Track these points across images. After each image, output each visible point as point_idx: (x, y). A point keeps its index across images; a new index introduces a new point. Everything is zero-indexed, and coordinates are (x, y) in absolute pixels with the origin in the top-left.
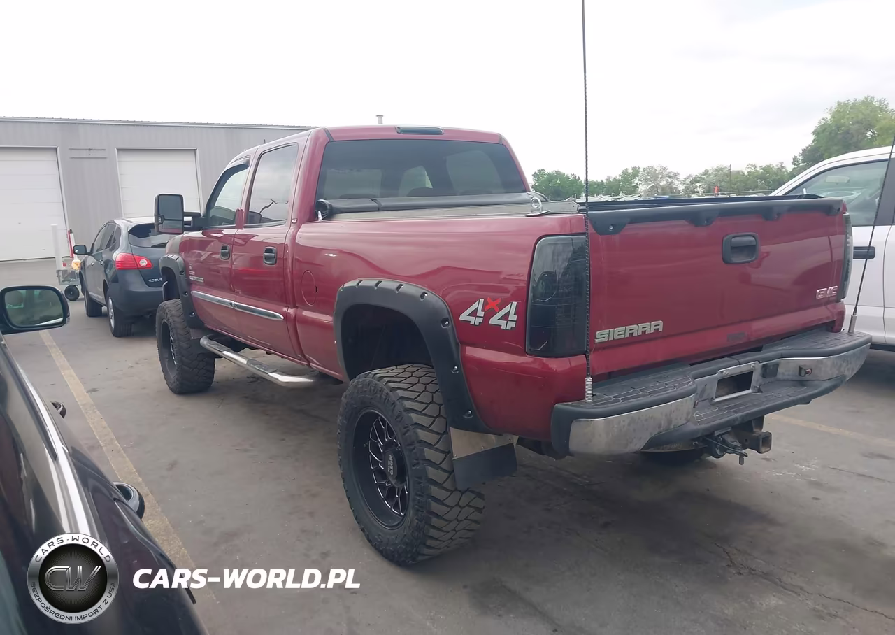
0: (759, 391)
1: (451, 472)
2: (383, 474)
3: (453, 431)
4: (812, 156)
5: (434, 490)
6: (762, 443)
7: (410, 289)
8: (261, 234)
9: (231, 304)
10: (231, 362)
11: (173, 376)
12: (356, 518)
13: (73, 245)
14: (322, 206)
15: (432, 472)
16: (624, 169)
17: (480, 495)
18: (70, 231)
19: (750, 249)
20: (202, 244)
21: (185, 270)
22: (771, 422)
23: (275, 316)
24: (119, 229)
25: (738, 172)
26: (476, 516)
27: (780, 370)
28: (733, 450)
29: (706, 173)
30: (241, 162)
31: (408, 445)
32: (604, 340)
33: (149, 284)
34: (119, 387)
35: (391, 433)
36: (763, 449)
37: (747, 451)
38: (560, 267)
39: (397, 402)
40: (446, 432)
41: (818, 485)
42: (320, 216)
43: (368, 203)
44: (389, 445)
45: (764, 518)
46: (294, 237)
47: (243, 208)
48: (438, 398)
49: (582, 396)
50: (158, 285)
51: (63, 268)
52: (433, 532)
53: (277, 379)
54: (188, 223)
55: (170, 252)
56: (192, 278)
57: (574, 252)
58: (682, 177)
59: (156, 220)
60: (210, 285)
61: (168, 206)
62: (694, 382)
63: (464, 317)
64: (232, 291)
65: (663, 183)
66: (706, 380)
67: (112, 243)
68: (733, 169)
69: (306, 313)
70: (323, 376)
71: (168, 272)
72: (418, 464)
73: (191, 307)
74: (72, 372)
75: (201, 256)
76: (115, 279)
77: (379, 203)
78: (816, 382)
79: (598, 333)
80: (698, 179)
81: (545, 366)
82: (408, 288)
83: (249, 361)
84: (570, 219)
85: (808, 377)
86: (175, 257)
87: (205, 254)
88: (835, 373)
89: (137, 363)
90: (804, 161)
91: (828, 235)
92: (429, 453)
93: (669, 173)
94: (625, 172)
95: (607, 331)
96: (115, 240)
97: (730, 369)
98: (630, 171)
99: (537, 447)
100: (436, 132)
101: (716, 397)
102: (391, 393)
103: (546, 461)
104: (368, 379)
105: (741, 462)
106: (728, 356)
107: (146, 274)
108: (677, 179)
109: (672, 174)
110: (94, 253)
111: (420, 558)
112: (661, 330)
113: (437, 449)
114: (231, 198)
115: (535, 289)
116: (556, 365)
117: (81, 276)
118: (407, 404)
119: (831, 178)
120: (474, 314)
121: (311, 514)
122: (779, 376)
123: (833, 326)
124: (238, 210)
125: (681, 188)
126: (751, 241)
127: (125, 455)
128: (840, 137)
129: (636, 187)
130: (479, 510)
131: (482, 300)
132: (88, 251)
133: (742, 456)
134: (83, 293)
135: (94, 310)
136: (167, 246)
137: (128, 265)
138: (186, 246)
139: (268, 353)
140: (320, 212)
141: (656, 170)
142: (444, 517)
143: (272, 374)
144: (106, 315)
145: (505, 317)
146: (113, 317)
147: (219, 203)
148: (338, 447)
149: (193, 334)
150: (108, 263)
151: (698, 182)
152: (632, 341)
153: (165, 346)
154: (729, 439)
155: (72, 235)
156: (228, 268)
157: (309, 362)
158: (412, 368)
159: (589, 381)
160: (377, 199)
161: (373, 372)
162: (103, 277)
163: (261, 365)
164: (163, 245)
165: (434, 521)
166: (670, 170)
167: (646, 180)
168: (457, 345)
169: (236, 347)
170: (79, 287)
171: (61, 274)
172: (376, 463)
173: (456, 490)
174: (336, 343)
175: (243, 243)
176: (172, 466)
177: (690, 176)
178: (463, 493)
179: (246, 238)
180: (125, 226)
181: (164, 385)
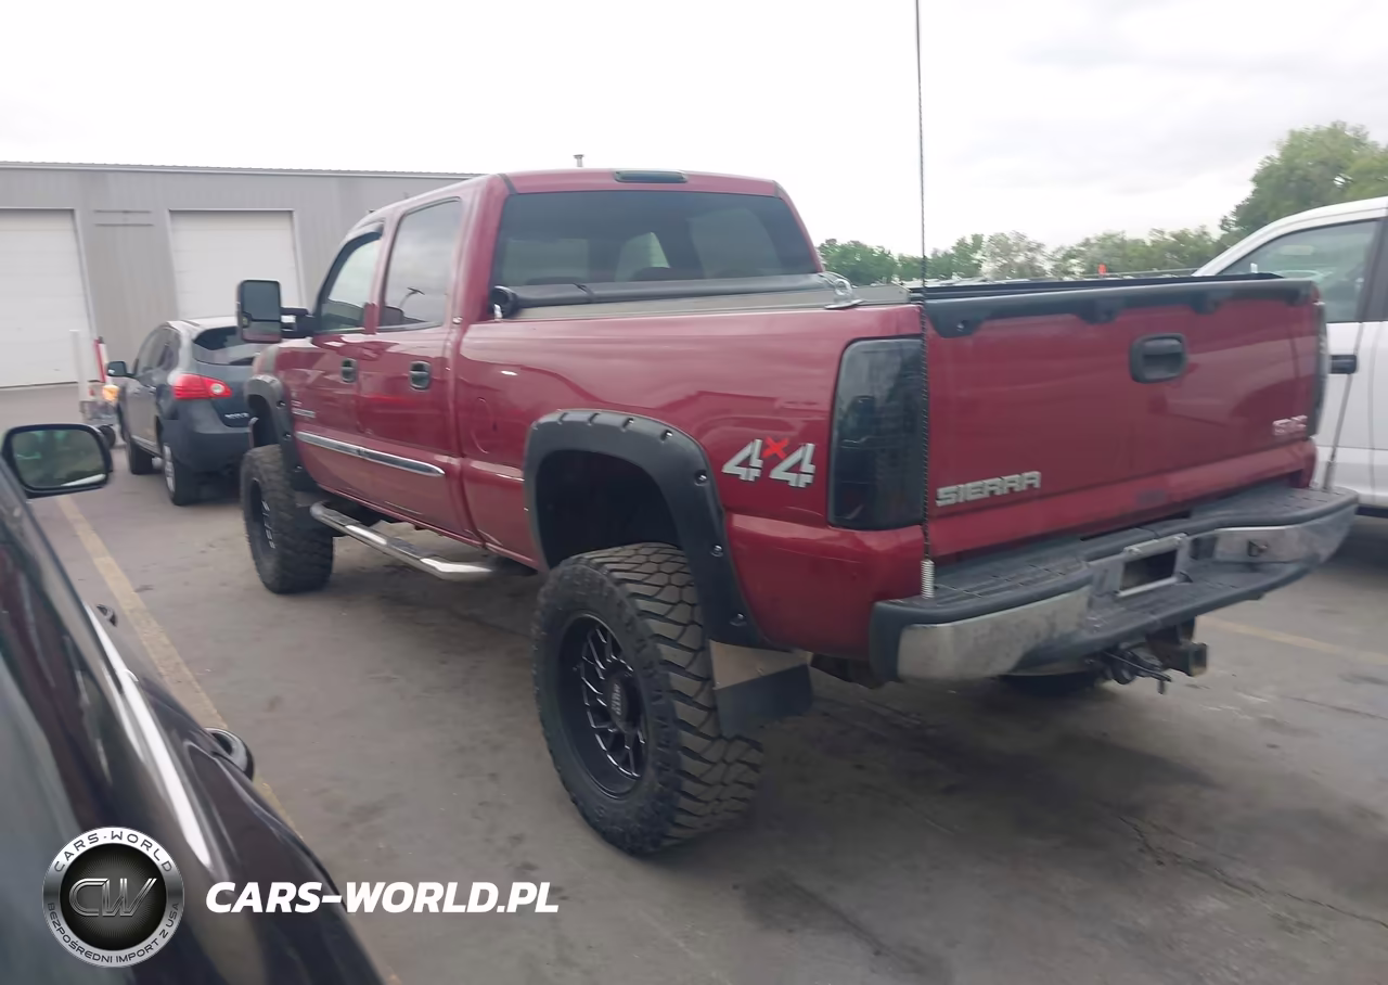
0: (1188, 580)
1: (712, 710)
2: (604, 715)
3: (715, 646)
4: (1251, 217)
5: (687, 739)
6: (1193, 660)
7: (643, 425)
8: (402, 341)
9: (359, 451)
10: (359, 543)
11: (270, 564)
12: (564, 783)
13: (106, 361)
14: (501, 298)
15: (683, 710)
16: (960, 237)
17: (757, 746)
18: (100, 341)
19: (1173, 359)
20: (308, 359)
21: (285, 398)
22: (1207, 628)
23: (430, 470)
24: (177, 336)
25: (1136, 242)
26: (752, 777)
27: (1220, 548)
28: (1149, 671)
29: (1087, 243)
30: (370, 229)
31: (645, 668)
32: (949, 502)
33: (229, 423)
34: (186, 584)
35: (617, 650)
36: (1194, 670)
37: (1171, 673)
38: (881, 389)
39: (627, 602)
40: (704, 648)
41: (1274, 724)
42: (498, 313)
43: (573, 292)
44: (614, 669)
45: (1193, 777)
46: (458, 345)
47: (376, 302)
48: (690, 595)
49: (915, 589)
50: (242, 422)
51: (91, 398)
52: (684, 803)
53: (434, 568)
54: (288, 326)
55: (262, 371)
56: (296, 412)
57: (904, 366)
58: (1049, 250)
59: (240, 321)
60: (323, 422)
61: (257, 299)
62: (1089, 566)
63: (730, 468)
64: (359, 431)
65: (1020, 259)
66: (1104, 563)
67: (167, 359)
68: (1130, 236)
69: (477, 465)
70: (504, 563)
71: (258, 403)
72: (659, 697)
73: (295, 456)
74: (109, 560)
75: (307, 376)
76: (174, 415)
77: (588, 291)
78: (1276, 566)
79: (941, 491)
80: (1074, 253)
81: (859, 543)
82: (641, 424)
83: (390, 540)
84: (896, 313)
85: (1263, 558)
86: (267, 378)
87: (313, 374)
88: (1302, 551)
89: (211, 546)
90: (1237, 224)
91: (1290, 336)
92: (678, 681)
93: (1029, 243)
94: (962, 243)
95: (954, 488)
96: (171, 355)
97: (1142, 546)
98: (969, 241)
99: (841, 669)
100: (676, 179)
101: (1124, 588)
102: (617, 589)
103: (857, 691)
104: (581, 567)
105: (1162, 690)
106: (1138, 526)
107: (222, 406)
108: (1042, 253)
109: (1033, 246)
110: (140, 374)
111: (667, 843)
112: (1037, 485)
113: (688, 675)
114: (355, 286)
115: (842, 424)
116: (874, 541)
117: (119, 411)
118: (642, 604)
119: (1287, 249)
120: (745, 463)
121: (493, 776)
122: (1218, 557)
123: (1298, 477)
124: (367, 305)
125: (1048, 266)
126: (1173, 346)
127: (198, 687)
128: (1292, 185)
129: (978, 266)
130: (754, 767)
131: (758, 442)
132: (130, 371)
133: (1163, 680)
134: (123, 438)
135: (142, 463)
136: (256, 363)
137: (193, 393)
138: (286, 362)
139: (418, 528)
140: (497, 307)
141: (1008, 239)
142: (703, 779)
143: (425, 561)
144: (160, 472)
145: (796, 469)
146: (172, 475)
147: (337, 295)
148: (534, 672)
149: (300, 500)
150: (162, 390)
151: (1074, 257)
152: (993, 503)
153: (255, 518)
154: (1142, 654)
155: (102, 347)
156: (353, 397)
157: (484, 540)
158: (646, 549)
159: (928, 566)
160: (587, 285)
161: (587, 556)
162: (155, 412)
163: (408, 546)
164: (249, 361)
165: (688, 785)
166: (1030, 239)
167: (993, 255)
168: (720, 513)
169: (368, 518)
170: (116, 428)
171: (87, 407)
172: (592, 696)
173: (720, 737)
174: (528, 509)
175: (374, 355)
176: (274, 704)
177: (1062, 248)
178: (730, 741)
179: (380, 348)
180: (189, 331)
181: (254, 579)
